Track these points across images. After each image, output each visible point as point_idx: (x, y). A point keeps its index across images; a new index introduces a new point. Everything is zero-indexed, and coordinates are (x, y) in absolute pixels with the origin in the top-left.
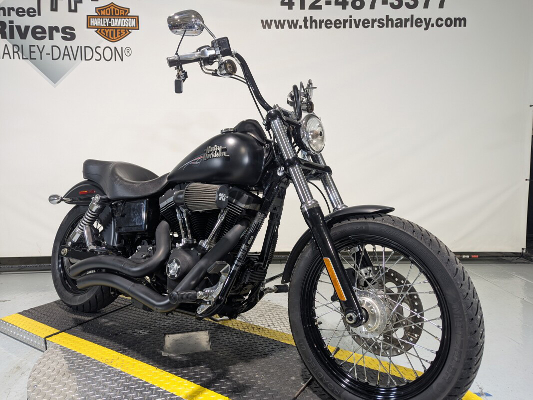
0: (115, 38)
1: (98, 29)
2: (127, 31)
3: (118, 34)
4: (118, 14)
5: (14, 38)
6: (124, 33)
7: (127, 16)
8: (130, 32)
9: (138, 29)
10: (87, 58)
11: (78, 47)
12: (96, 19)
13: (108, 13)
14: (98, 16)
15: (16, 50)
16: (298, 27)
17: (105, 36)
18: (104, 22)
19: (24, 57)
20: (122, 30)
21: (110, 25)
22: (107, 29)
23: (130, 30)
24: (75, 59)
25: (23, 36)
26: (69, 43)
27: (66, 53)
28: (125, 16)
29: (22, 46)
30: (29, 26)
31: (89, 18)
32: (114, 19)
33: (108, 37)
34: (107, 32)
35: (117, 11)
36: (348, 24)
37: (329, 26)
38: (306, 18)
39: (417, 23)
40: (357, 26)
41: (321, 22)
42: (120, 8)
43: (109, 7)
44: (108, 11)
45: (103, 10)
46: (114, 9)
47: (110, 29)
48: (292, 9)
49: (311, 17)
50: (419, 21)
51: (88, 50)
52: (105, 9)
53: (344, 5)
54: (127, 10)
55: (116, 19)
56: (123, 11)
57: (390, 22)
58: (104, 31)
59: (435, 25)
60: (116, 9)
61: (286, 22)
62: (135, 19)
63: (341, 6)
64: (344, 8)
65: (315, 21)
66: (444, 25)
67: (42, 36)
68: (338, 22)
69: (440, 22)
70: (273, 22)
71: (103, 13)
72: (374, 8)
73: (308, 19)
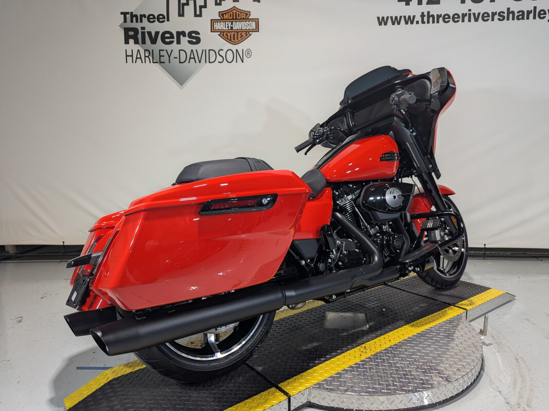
0: (236, 40)
1: (221, 32)
2: (247, 33)
3: (239, 37)
4: (240, 18)
5: (145, 44)
6: (245, 35)
7: (248, 19)
8: (250, 35)
9: (258, 31)
11: (203, 50)
12: (219, 23)
13: (230, 17)
14: (221, 19)
15: (147, 55)
16: (415, 22)
17: (228, 39)
18: (227, 26)
19: (154, 61)
20: (243, 33)
21: (232, 28)
22: (229, 32)
23: (251, 33)
24: (200, 62)
25: (154, 41)
26: (194, 47)
27: (192, 56)
28: (246, 19)
29: (153, 50)
30: (159, 32)
31: (213, 22)
32: (236, 22)
33: (230, 40)
34: (229, 35)
35: (239, 14)
36: (466, 18)
37: (446, 20)
38: (423, 13)
39: (541, 14)
40: (476, 20)
41: (439, 16)
42: (241, 11)
43: (232, 11)
44: (230, 14)
45: (226, 14)
46: (236, 13)
47: (232, 32)
48: (409, 5)
49: (428, 13)
50: (542, 12)
51: (212, 53)
52: (228, 13)
54: (247, 14)
55: (237, 23)
56: (245, 14)
57: (511, 15)
60: (238, 12)
61: (403, 18)
62: (256, 21)
65: (433, 16)
67: (170, 41)
68: (456, 16)
70: (390, 18)
71: (225, 17)
73: (426, 14)
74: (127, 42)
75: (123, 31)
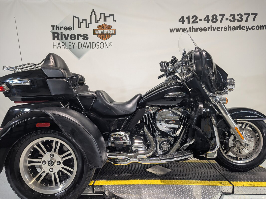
0: (105, 38)
1: (98, 35)
2: (110, 35)
4: (107, 28)
6: (109, 36)
7: (111, 29)
8: (112, 36)
9: (115, 34)
10: (93, 48)
11: (90, 43)
12: (97, 31)
13: (102, 28)
14: (98, 29)
15: (63, 45)
16: (187, 31)
17: (101, 38)
18: (101, 32)
19: (66, 48)
21: (103, 33)
22: (102, 35)
23: (112, 35)
24: (88, 48)
25: (66, 39)
27: (84, 45)
28: (110, 29)
29: (66, 43)
30: (69, 35)
31: (94, 30)
32: (105, 30)
33: (102, 38)
34: (102, 36)
35: (106, 27)
36: (210, 30)
37: (201, 30)
38: (190, 27)
39: (243, 28)
40: (214, 30)
41: (197, 29)
42: (108, 26)
43: (103, 25)
45: (100, 27)
46: (105, 26)
48: (184, 23)
49: (193, 27)
50: (243, 27)
51: (94, 44)
52: (101, 26)
53: (208, 21)
54: (110, 27)
55: (106, 31)
56: (109, 27)
57: (230, 28)
58: (101, 36)
59: (251, 29)
60: (106, 26)
61: (181, 29)
62: (114, 30)
63: (207, 22)
64: (208, 22)
65: (195, 28)
66: (255, 29)
68: (205, 29)
69: (253, 28)
70: (175, 29)
72: (222, 22)
74: (54, 39)
75: (52, 34)
